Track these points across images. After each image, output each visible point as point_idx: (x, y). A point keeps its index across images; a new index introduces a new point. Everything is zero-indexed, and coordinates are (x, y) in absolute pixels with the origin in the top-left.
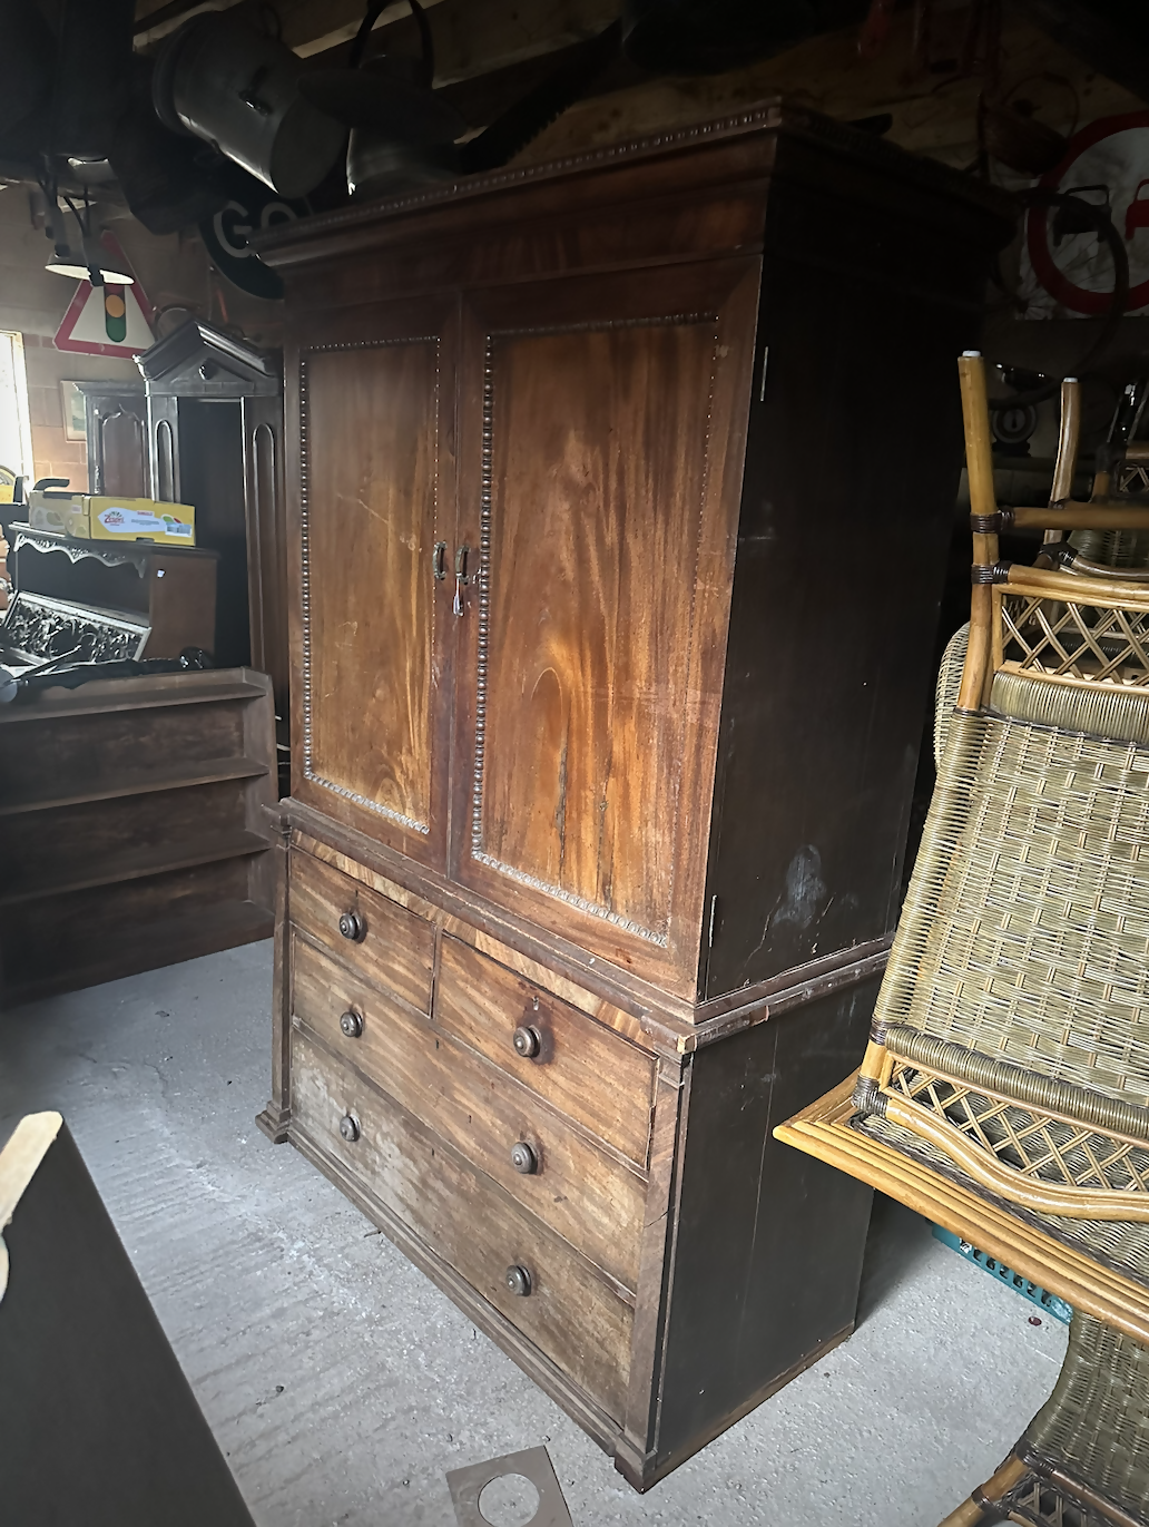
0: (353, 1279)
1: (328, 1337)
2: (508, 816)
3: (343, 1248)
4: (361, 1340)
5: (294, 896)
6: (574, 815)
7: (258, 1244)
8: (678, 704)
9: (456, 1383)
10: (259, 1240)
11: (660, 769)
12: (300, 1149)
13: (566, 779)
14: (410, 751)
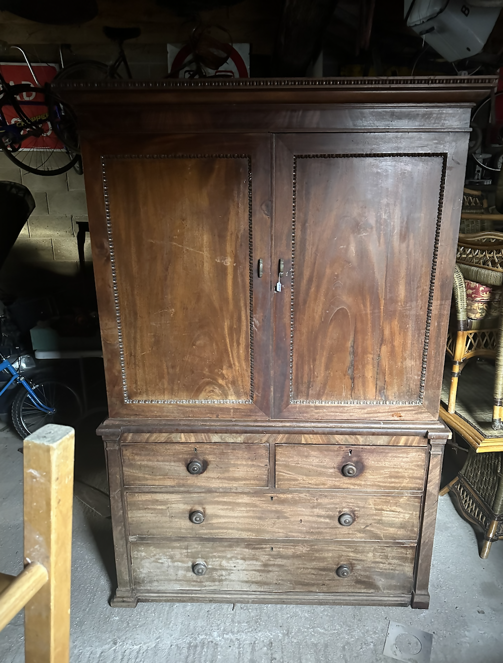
0: (256, 627)
1: (283, 653)
2: (314, 378)
3: (233, 621)
4: (293, 644)
5: (127, 471)
6: (360, 367)
7: (199, 649)
8: (423, 308)
9: (341, 627)
10: (196, 646)
11: (413, 336)
12: (153, 601)
13: (354, 353)
14: (230, 366)
